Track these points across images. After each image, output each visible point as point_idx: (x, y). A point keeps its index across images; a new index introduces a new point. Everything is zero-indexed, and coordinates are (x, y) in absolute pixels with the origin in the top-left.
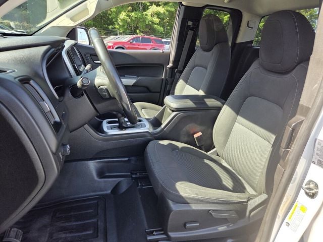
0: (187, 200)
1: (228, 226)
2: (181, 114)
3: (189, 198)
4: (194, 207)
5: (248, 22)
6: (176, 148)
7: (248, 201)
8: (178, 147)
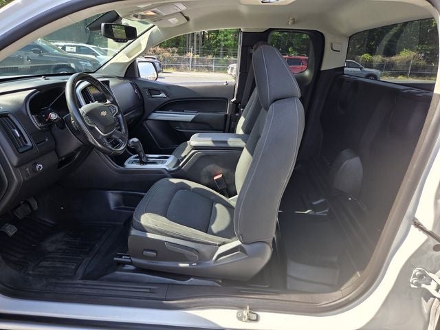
0: (146, 229)
1: (190, 264)
2: (199, 152)
3: (148, 227)
4: (150, 235)
5: (331, 44)
6: (188, 187)
7: (220, 245)
8: (190, 187)
